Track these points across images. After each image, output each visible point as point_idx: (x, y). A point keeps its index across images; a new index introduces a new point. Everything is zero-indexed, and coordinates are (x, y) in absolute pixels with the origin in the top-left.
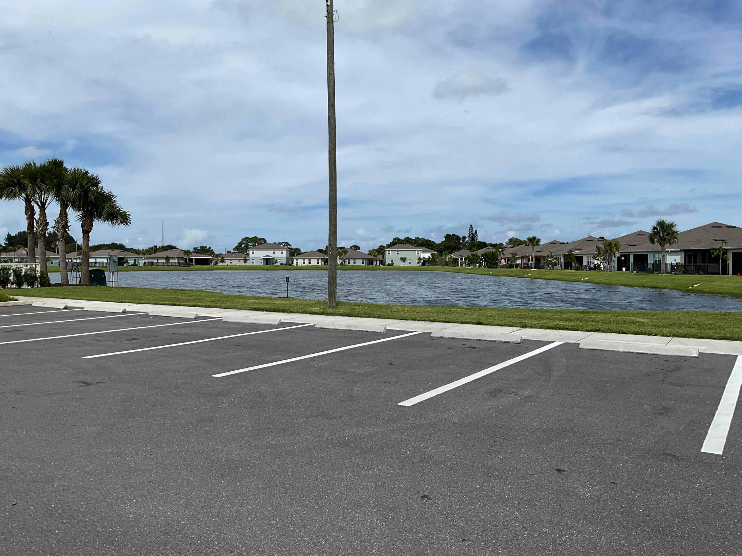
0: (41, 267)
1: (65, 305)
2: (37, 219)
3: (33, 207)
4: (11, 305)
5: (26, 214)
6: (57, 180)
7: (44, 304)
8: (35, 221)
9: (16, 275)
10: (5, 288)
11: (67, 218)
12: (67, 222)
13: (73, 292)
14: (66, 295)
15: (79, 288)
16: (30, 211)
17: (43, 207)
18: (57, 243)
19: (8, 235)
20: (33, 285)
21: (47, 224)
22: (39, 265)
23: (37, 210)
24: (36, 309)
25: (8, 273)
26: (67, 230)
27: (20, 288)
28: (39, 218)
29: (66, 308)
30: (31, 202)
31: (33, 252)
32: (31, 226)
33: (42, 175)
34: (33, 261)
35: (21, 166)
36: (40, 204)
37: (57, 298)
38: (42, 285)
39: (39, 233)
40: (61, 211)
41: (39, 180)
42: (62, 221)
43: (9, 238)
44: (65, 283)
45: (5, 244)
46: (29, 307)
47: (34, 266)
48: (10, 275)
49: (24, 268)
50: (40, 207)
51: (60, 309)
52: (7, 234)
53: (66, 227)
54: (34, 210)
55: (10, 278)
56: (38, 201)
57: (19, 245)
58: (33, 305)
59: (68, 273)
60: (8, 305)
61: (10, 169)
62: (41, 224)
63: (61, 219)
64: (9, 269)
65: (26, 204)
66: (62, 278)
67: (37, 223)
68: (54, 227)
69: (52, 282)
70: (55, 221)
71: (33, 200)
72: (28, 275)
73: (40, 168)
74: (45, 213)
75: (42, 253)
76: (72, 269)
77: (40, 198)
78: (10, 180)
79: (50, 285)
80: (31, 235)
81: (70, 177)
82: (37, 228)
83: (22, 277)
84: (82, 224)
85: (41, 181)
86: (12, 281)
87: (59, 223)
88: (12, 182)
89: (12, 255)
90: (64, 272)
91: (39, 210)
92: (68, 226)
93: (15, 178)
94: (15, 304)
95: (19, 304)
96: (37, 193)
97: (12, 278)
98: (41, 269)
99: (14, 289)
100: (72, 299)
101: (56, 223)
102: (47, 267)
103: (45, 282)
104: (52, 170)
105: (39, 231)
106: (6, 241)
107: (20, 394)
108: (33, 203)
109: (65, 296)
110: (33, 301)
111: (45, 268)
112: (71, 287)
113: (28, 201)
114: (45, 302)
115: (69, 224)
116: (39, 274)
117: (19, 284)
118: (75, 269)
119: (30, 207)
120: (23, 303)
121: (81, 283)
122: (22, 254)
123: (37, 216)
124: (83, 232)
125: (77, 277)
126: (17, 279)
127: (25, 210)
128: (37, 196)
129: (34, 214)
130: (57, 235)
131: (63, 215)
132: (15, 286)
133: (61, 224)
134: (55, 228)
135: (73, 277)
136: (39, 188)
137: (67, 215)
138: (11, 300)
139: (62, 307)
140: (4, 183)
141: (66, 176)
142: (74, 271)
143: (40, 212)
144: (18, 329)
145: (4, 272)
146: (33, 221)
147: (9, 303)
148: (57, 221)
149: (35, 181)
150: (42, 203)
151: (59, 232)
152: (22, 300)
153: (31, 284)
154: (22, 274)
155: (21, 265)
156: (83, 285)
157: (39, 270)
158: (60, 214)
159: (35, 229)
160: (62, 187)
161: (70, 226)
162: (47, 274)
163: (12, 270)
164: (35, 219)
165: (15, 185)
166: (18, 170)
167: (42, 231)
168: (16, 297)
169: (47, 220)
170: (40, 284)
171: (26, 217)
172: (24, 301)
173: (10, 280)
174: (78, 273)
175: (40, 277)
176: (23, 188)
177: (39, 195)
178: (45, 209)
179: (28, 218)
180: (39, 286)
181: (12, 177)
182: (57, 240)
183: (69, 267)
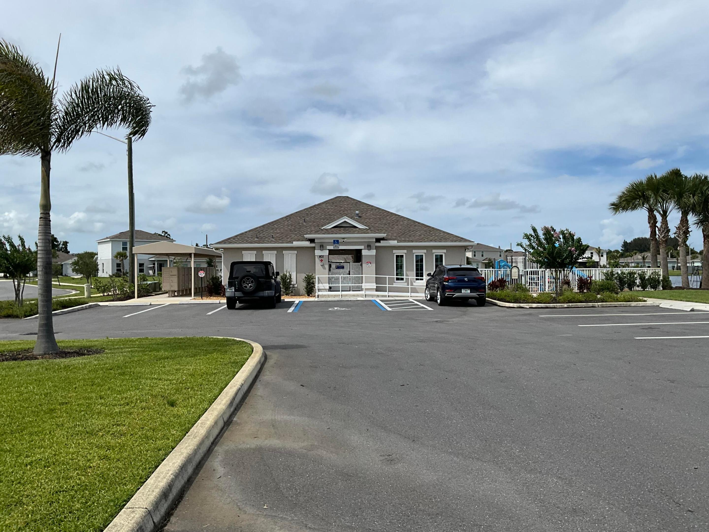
0: (663, 272)
1: (691, 308)
2: (659, 227)
3: (655, 216)
4: (641, 305)
5: (649, 223)
6: (678, 188)
7: (671, 306)
8: (657, 229)
9: (640, 278)
10: (631, 290)
11: (687, 224)
12: (688, 228)
13: (695, 295)
14: (688, 298)
15: (701, 292)
16: (652, 220)
17: (664, 215)
18: (678, 248)
19: (624, 243)
20: (656, 288)
21: (669, 231)
22: (662, 270)
23: (659, 218)
24: (664, 310)
25: (634, 276)
26: (688, 235)
27: (644, 290)
28: (661, 226)
29: (692, 310)
30: (654, 211)
31: (655, 257)
32: (653, 233)
33: (664, 185)
34: (656, 266)
35: (644, 179)
36: (662, 212)
37: (681, 301)
38: (664, 288)
39: (661, 239)
40: (682, 217)
41: (661, 190)
42: (683, 227)
43: (625, 244)
44: (685, 286)
45: (622, 250)
46: (657, 308)
47: (657, 271)
48: (636, 279)
49: (649, 272)
50: (662, 216)
51: (687, 311)
52: (623, 241)
53: (686, 232)
54: (656, 219)
55: (636, 281)
56: (660, 210)
57: (635, 251)
58: (660, 306)
59: (689, 277)
60: (638, 305)
61: (635, 184)
62: (663, 231)
63: (682, 225)
64: (635, 273)
65: (649, 213)
66: (682, 282)
67: (659, 230)
68: (675, 233)
69: (673, 286)
70: (676, 227)
71: (656, 209)
72: (652, 279)
73: (661, 178)
74: (667, 221)
75: (664, 258)
76: (693, 273)
77: (662, 206)
78: (635, 193)
79: (671, 288)
80: (653, 242)
81: (691, 184)
82: (659, 235)
83: (647, 280)
84: (703, 230)
85: (664, 191)
86: (638, 284)
87: (680, 229)
88: (637, 195)
89: (629, 260)
90: (686, 275)
91: (661, 218)
92: (689, 232)
93: (640, 191)
94: (644, 305)
95: (647, 305)
96: (659, 202)
97: (638, 281)
98: (663, 273)
99: (639, 291)
100: (696, 302)
101: (677, 229)
102: (668, 271)
103: (667, 285)
104: (673, 180)
105: (661, 237)
106: (622, 247)
107: (673, 382)
108: (655, 213)
109: (688, 300)
110: (660, 302)
111: (666, 272)
112: (693, 290)
113: (651, 211)
114: (672, 304)
115: (690, 230)
116: (661, 278)
117: (644, 287)
118: (696, 273)
119: (652, 216)
120: (651, 304)
121: (702, 287)
122: (638, 259)
123: (659, 225)
124: (704, 237)
125: (697, 281)
126: (642, 283)
127: (649, 219)
128: (659, 205)
129: (657, 222)
130: (679, 241)
131: (684, 221)
132: (640, 288)
133: (682, 230)
134: (676, 235)
135: (694, 281)
136: (661, 197)
137: (688, 221)
138: (640, 301)
139: (689, 310)
140: (631, 197)
141: (687, 184)
142: (694, 275)
143: (662, 220)
144: (653, 327)
145: (630, 276)
146: (655, 229)
147: (639, 304)
148: (679, 227)
149: (658, 192)
150: (663, 211)
151: (680, 238)
152: (650, 302)
153: (655, 287)
154: (647, 277)
155: (645, 269)
156: (704, 289)
157: (661, 274)
158: (681, 221)
159: (657, 236)
160: (684, 195)
161: (691, 231)
162: (669, 278)
163: (638, 274)
164: (658, 227)
165: (640, 197)
166: (641, 183)
167: (664, 238)
168: (645, 299)
169: (668, 227)
170: (662, 287)
171: (649, 225)
172: (652, 302)
173: (636, 283)
174: (698, 276)
175: (662, 280)
176: (646, 199)
177: (660, 204)
178: (666, 217)
179: (651, 227)
180: (661, 289)
181: (637, 191)
182: (678, 245)
183: (690, 270)
